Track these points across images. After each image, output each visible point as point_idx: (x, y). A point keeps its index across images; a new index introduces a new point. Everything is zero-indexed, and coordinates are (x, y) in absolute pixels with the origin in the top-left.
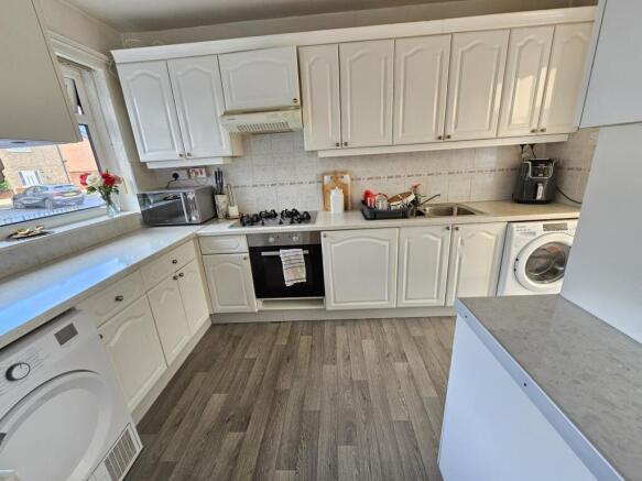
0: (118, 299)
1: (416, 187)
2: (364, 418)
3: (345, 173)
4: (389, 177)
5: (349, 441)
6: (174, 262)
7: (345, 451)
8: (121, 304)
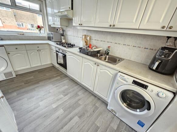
0: (17, 49)
1: (109, 47)
3: (88, 36)
4: (101, 41)
6: (38, 47)
8: (16, 50)
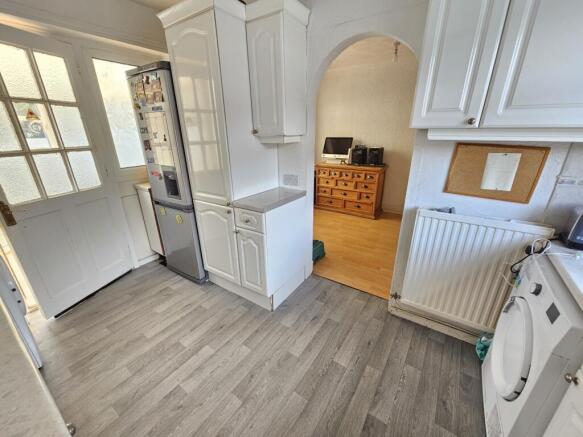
2: (267, 364)
5: (289, 356)
7: (297, 352)
